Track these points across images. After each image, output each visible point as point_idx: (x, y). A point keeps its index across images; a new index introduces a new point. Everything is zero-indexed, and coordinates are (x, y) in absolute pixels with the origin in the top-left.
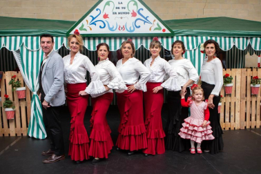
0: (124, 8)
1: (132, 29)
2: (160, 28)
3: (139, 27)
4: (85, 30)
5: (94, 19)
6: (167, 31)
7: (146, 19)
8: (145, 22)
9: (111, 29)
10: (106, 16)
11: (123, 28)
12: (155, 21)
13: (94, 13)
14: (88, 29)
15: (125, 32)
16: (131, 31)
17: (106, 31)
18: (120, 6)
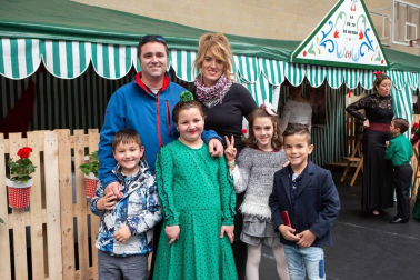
0: (354, 25)
1: (357, 57)
3: (364, 54)
4: (314, 53)
5: (325, 36)
6: (385, 64)
7: (370, 43)
8: (369, 48)
9: (338, 55)
10: (336, 35)
11: (349, 54)
12: (377, 47)
13: (326, 28)
14: (317, 52)
16: (357, 60)
17: (332, 58)
18: (351, 21)
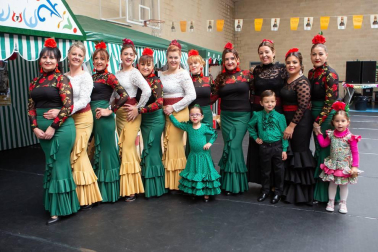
1: (34, 22)
2: (69, 27)
3: (44, 20)
6: (79, 33)
7: (53, 7)
8: (52, 13)
11: (20, 18)
12: (64, 13)
15: (22, 25)
16: (32, 25)
